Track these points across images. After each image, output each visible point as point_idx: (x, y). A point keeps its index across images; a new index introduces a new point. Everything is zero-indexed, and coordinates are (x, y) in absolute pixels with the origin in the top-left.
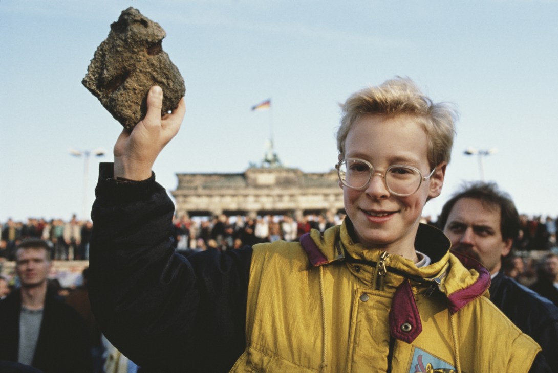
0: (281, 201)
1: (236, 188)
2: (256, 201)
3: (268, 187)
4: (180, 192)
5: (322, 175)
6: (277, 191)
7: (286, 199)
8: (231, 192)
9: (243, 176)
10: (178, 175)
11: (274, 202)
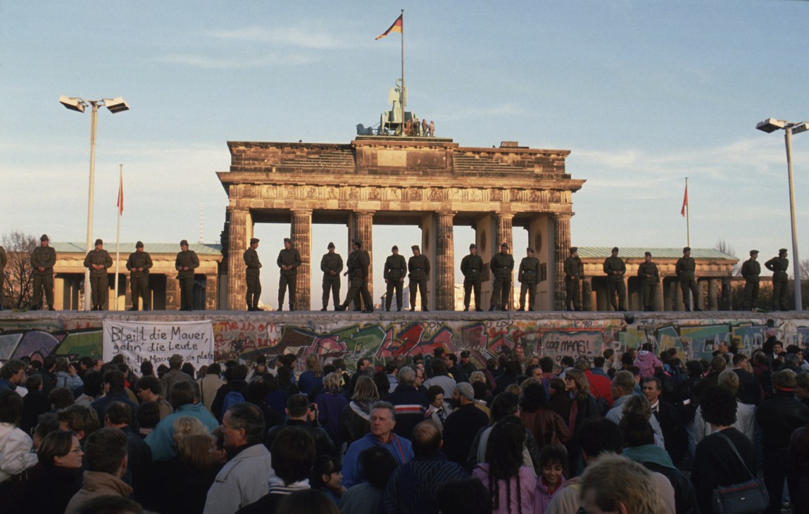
0: (418, 198)
1: (338, 173)
2: (374, 198)
3: (395, 171)
4: (237, 177)
5: (491, 153)
6: (412, 180)
7: (427, 192)
8: (330, 178)
9: (350, 148)
10: (231, 145)
11: (405, 198)
